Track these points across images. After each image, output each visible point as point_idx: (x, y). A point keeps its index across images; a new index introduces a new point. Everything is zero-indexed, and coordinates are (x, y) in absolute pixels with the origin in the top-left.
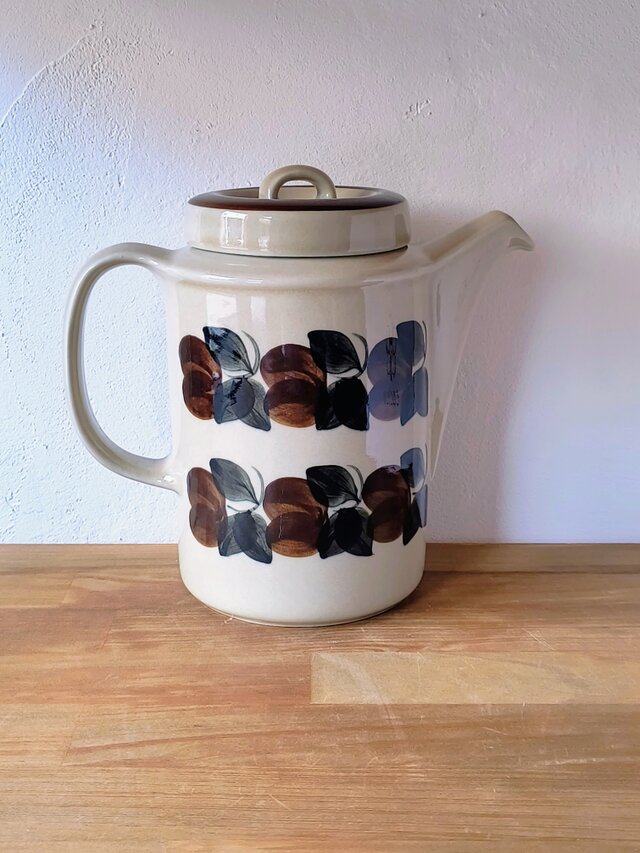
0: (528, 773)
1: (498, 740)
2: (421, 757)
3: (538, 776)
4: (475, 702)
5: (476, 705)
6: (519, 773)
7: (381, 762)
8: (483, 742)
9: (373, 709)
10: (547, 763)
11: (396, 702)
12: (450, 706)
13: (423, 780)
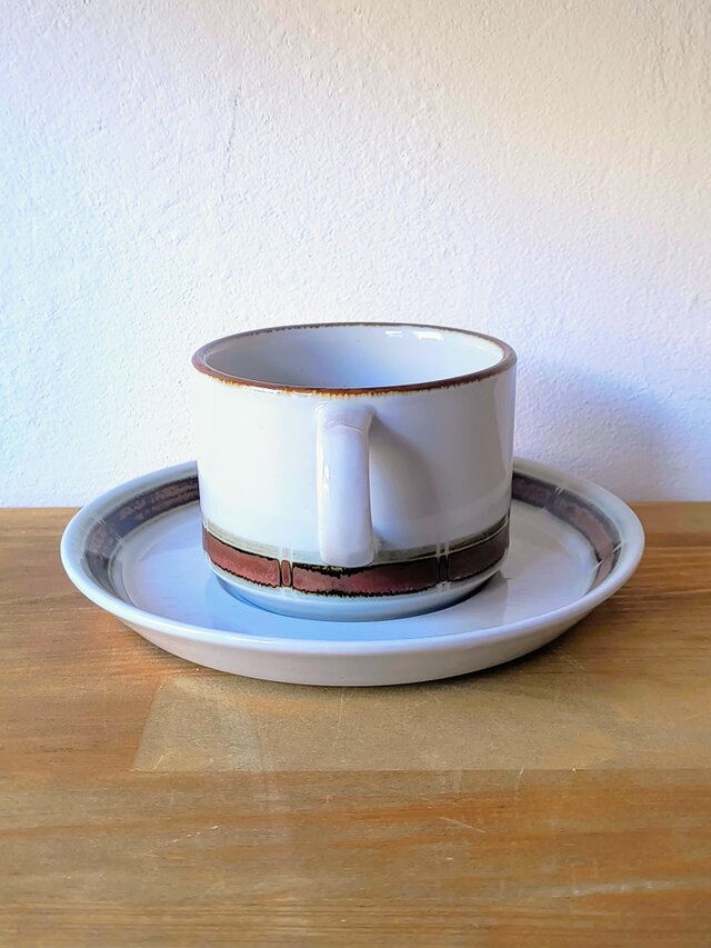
0: (516, 916)
1: (466, 843)
2: (310, 882)
3: (534, 923)
4: (432, 767)
5: (435, 773)
6: (497, 915)
7: (229, 892)
8: (435, 847)
9: (242, 782)
10: (557, 893)
11: (286, 769)
12: (385, 776)
13: (303, 932)
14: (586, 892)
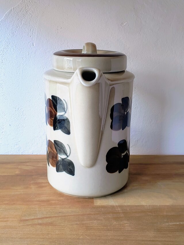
0: (162, 227)
1: (152, 217)
2: (129, 222)
3: (165, 228)
5: (144, 205)
6: (159, 227)
7: (117, 224)
8: (147, 217)
9: (113, 207)
10: (167, 224)
11: (120, 205)
13: (130, 229)
14: (172, 224)
